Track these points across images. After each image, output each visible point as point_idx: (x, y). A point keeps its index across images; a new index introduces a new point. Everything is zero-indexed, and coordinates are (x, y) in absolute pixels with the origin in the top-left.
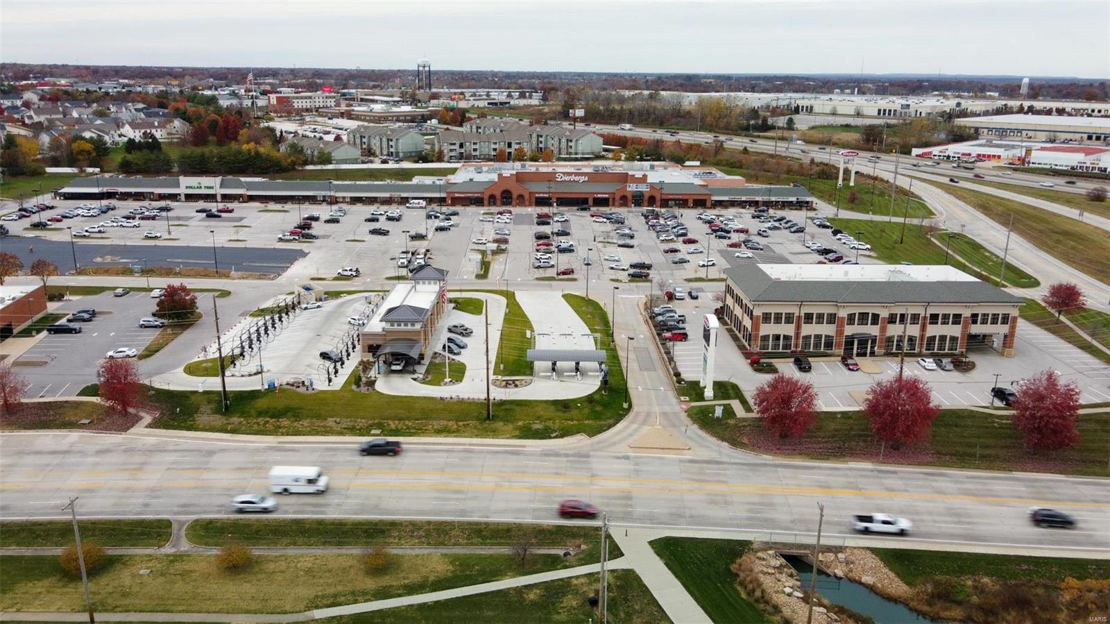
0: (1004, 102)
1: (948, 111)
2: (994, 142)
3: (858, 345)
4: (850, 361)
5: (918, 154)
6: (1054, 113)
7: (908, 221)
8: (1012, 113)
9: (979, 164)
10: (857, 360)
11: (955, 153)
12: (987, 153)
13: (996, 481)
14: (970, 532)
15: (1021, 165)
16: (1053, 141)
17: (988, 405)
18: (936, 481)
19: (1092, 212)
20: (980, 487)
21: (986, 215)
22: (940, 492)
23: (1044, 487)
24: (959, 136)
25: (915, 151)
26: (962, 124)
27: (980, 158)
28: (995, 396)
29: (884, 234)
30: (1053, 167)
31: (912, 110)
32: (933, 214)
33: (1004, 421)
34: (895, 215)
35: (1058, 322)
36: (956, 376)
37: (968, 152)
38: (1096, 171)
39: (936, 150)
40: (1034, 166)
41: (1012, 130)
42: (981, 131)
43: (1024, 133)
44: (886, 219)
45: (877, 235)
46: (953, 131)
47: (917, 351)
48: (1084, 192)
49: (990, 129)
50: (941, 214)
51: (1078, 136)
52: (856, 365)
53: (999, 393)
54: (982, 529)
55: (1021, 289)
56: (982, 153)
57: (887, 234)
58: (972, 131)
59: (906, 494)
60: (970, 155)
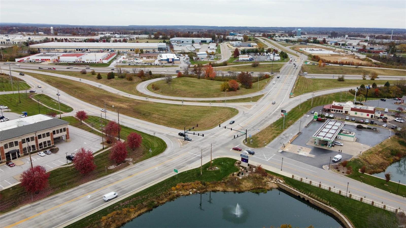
0: (46, 37)
1: (26, 41)
2: (46, 54)
3: (12, 156)
4: (10, 163)
5: (18, 61)
6: (64, 40)
7: (20, 92)
8: (50, 41)
9: (43, 63)
10: (13, 161)
11: (33, 60)
12: (45, 59)
13: (75, 192)
14: (70, 215)
15: (57, 62)
16: (66, 52)
17: (66, 163)
18: (55, 200)
19: (83, 78)
20: (69, 196)
21: (50, 84)
22: (58, 204)
23: (90, 187)
24: (33, 52)
25: (17, 60)
26: (33, 47)
27: (43, 60)
28: (67, 159)
29: (12, 100)
30: (68, 62)
31: (11, 41)
32: (30, 87)
33: (73, 168)
34: (15, 90)
35: (82, 124)
36: (53, 155)
37: (37, 59)
38: (82, 62)
39: (25, 59)
40: (62, 62)
41: (52, 49)
42: (40, 49)
43: (56, 49)
44: (11, 92)
45: (9, 101)
46: (30, 50)
47: (36, 150)
48: (80, 71)
49: (44, 49)
50: (33, 86)
51: (73, 50)
52: (13, 164)
53: (69, 158)
54: (74, 213)
55: (68, 113)
56: (43, 59)
57: (13, 100)
58: (37, 50)
59: (46, 210)
60: (39, 60)
